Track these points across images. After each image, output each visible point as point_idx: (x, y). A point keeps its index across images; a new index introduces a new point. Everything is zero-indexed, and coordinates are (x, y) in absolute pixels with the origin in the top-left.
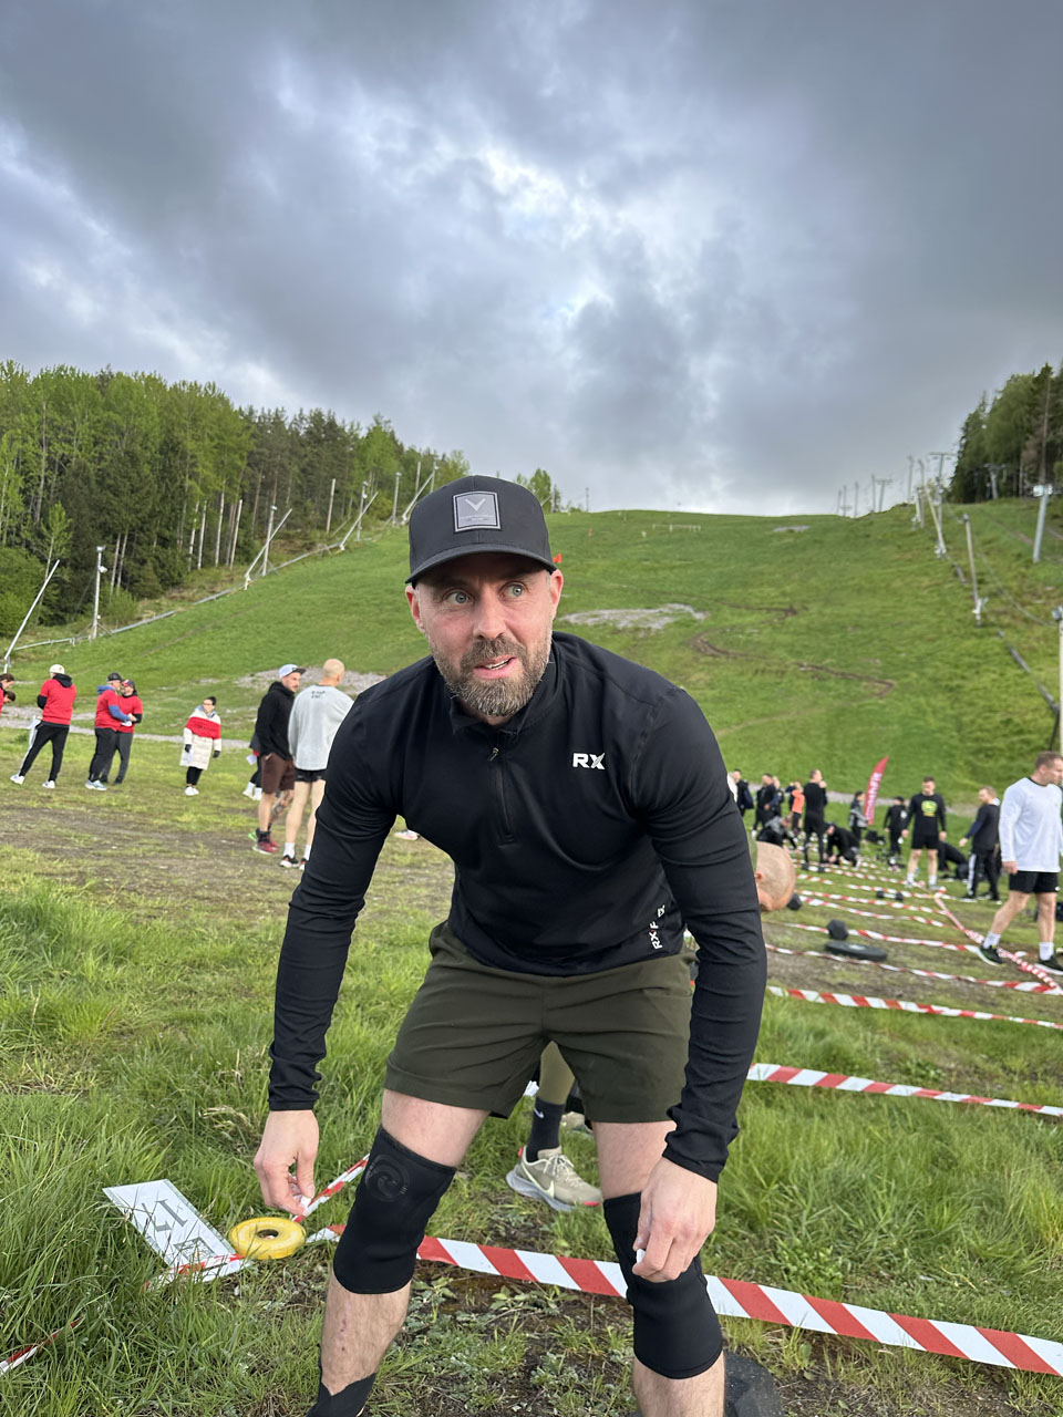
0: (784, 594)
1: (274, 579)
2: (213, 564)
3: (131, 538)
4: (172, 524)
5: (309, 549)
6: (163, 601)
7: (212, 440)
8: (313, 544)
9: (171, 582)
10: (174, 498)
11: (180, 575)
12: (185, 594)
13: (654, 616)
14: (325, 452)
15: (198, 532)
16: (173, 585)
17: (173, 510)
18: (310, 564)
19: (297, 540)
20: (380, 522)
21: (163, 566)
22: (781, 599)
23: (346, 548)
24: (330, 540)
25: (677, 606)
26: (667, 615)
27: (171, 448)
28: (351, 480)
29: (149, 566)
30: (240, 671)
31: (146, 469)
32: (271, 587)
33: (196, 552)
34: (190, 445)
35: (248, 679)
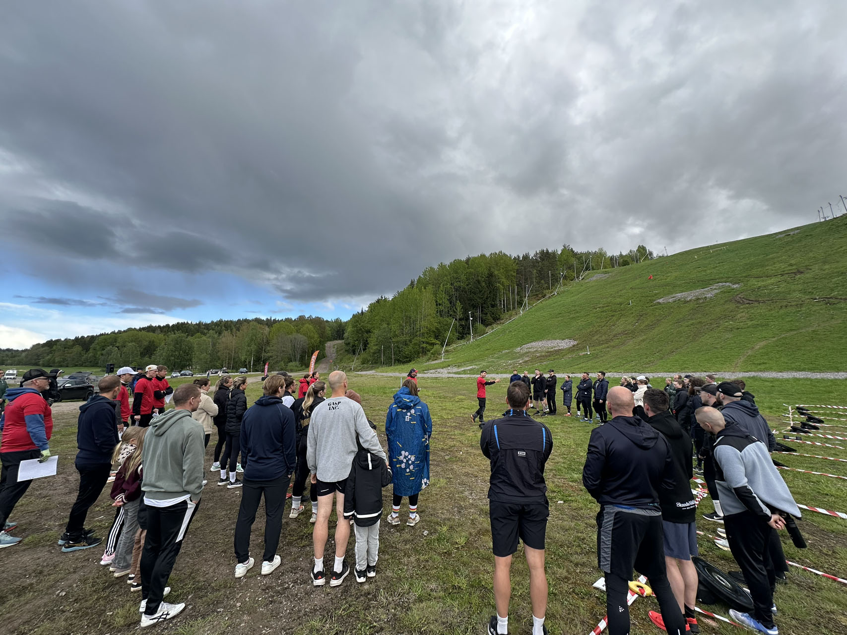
0: (791, 265)
1: (531, 310)
2: (510, 310)
3: (482, 307)
4: (494, 300)
5: (544, 297)
6: (494, 326)
7: (503, 269)
8: (545, 295)
9: (496, 319)
10: (494, 292)
11: (499, 316)
12: (501, 322)
13: (708, 291)
14: (546, 263)
15: (504, 301)
16: (497, 319)
17: (494, 295)
18: (544, 303)
19: (538, 294)
20: (571, 282)
21: (493, 314)
22: (790, 268)
23: (558, 294)
24: (552, 292)
25: (721, 284)
26: (715, 289)
27: (491, 275)
28: (557, 269)
29: (489, 315)
30: (516, 347)
31: (483, 284)
32: (529, 313)
33: (504, 307)
34: (496, 272)
35: (519, 349)
